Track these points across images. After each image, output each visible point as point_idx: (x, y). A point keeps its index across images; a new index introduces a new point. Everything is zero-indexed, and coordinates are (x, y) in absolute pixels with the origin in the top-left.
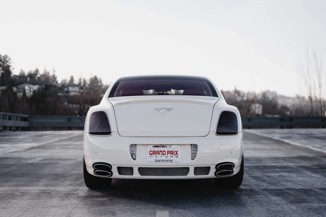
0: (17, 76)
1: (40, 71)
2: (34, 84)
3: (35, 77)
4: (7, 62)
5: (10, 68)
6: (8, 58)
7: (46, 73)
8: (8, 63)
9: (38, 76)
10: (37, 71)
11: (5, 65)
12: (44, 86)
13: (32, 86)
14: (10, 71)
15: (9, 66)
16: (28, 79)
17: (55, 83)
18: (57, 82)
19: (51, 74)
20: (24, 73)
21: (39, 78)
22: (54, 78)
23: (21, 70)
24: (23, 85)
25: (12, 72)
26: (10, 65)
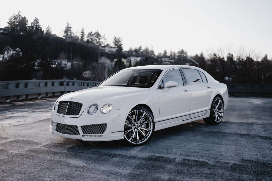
0: (127, 51)
1: (142, 47)
2: (138, 57)
3: (139, 51)
4: (120, 41)
5: (122, 45)
6: (120, 39)
7: (146, 48)
8: (120, 43)
9: (141, 51)
10: (140, 47)
11: (119, 44)
12: (144, 58)
13: (136, 58)
14: (122, 48)
15: (121, 45)
16: (134, 53)
17: (153, 55)
18: (154, 55)
19: (150, 49)
20: (132, 49)
21: (142, 52)
22: (152, 52)
23: (130, 47)
24: (130, 58)
25: (123, 49)
26: (122, 43)
